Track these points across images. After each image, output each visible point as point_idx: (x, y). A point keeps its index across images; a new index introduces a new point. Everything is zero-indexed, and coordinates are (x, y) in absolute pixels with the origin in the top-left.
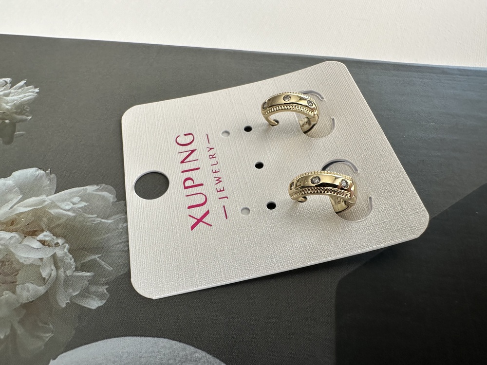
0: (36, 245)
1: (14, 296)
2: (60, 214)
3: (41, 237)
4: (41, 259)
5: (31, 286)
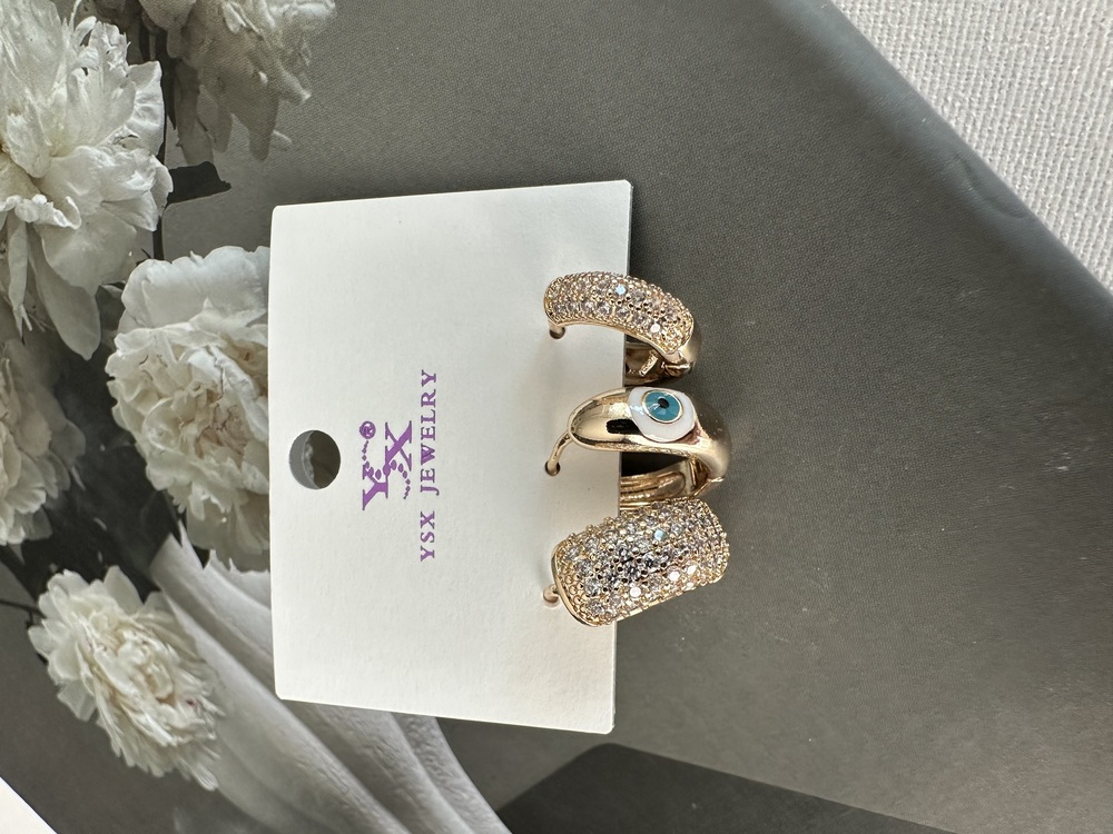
1: (238, 471)
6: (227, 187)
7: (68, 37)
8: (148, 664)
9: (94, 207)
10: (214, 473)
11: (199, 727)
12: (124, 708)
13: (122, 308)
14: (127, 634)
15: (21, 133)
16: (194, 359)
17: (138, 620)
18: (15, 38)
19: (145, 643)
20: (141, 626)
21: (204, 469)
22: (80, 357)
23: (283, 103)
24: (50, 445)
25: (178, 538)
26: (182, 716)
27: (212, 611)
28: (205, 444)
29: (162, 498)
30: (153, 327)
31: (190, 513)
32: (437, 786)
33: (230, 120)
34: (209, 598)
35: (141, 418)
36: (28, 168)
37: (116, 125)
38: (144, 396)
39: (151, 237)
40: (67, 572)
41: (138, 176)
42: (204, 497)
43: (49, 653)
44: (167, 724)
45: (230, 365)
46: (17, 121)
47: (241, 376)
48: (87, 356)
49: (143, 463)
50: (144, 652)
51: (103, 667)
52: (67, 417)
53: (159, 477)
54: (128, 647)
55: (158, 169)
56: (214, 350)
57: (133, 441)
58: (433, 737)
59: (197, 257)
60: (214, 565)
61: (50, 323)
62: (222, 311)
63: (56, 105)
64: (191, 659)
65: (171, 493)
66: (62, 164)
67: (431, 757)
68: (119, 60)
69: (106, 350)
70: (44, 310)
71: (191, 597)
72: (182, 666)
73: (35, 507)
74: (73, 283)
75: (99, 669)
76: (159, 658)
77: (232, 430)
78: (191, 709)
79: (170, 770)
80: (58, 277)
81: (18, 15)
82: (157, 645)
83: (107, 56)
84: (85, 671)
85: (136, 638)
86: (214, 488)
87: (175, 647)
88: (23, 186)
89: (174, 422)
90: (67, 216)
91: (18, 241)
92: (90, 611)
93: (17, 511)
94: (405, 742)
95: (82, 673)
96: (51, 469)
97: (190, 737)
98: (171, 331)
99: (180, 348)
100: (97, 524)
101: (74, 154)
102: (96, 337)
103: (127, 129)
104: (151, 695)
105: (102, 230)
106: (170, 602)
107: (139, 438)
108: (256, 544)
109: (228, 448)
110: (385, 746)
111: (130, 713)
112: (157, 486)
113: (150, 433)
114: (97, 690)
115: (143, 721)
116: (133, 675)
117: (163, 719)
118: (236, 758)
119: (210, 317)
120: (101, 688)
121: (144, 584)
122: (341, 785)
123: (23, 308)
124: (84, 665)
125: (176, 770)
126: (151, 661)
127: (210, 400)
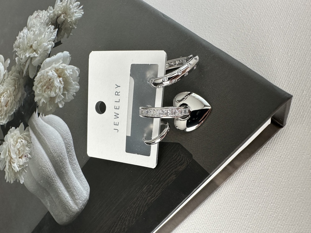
0: (59, 81)
1: (50, 94)
2: (66, 73)
3: (60, 79)
4: (58, 86)
5: (54, 93)
6: (62, 43)
7: (47, 28)
8: (20, 148)
9: (42, 52)
10: (46, 95)
11: (25, 163)
12: (11, 163)
13: (41, 67)
14: (19, 140)
15: (35, 44)
16: (49, 74)
17: (22, 136)
18: (39, 31)
19: (22, 141)
20: (22, 137)
22: (31, 78)
23: (73, 29)
24: (20, 99)
25: (36, 112)
26: (23, 161)
27: (37, 128)
28: (46, 89)
29: (36, 103)
30: (44, 69)
31: (40, 106)
32: (70, 164)
33: (65, 34)
34: (37, 125)
35: (37, 87)
36: (34, 49)
37: (49, 39)
38: (39, 83)
39: (49, 54)
40: (13, 128)
41: (50, 45)
42: (43, 101)
43: (1, 152)
44: (19, 165)
46: (36, 42)
47: (56, 74)
48: (32, 78)
49: (34, 96)
50: (21, 144)
51: (11, 152)
52: (25, 91)
53: (36, 99)
55: (53, 44)
56: (53, 71)
57: (34, 92)
58: (72, 149)
59: (54, 56)
60: (40, 117)
61: (28, 73)
62: (56, 64)
63: (42, 38)
64: (30, 143)
65: (38, 102)
66: (39, 47)
67: (71, 156)
68: (52, 29)
69: (36, 76)
71: (34, 126)
72: (27, 146)
73: (12, 113)
74: (35, 65)
75: (10, 153)
76: (23, 145)
77: (52, 85)
78: (25, 158)
79: (15, 180)
80: (32, 65)
81: (41, 27)
82: (24, 141)
83: (51, 30)
84: (7, 155)
86: (45, 99)
87: (27, 141)
88: (33, 52)
89: (42, 87)
90: (37, 55)
91: (29, 61)
92: (14, 136)
93: (9, 115)
94: (66, 153)
95: (6, 155)
96: (18, 103)
97: (22, 167)
98: (47, 69)
99: (47, 72)
100: (22, 113)
101: (42, 45)
102: (35, 74)
103: (50, 39)
104: (18, 157)
105: (42, 55)
106: (30, 128)
107: (35, 91)
108: (49, 108)
109: (50, 89)
110: (62, 155)
111: (12, 164)
112: (35, 101)
113: (38, 90)
114: (8, 160)
115: (14, 166)
116: (16, 152)
117: (18, 163)
118: (30, 171)
119: (54, 65)
120: (9, 158)
121: (26, 126)
122: (50, 172)
123: (25, 72)
124: (7, 152)
125: (16, 179)
126: (21, 146)
127: (49, 80)
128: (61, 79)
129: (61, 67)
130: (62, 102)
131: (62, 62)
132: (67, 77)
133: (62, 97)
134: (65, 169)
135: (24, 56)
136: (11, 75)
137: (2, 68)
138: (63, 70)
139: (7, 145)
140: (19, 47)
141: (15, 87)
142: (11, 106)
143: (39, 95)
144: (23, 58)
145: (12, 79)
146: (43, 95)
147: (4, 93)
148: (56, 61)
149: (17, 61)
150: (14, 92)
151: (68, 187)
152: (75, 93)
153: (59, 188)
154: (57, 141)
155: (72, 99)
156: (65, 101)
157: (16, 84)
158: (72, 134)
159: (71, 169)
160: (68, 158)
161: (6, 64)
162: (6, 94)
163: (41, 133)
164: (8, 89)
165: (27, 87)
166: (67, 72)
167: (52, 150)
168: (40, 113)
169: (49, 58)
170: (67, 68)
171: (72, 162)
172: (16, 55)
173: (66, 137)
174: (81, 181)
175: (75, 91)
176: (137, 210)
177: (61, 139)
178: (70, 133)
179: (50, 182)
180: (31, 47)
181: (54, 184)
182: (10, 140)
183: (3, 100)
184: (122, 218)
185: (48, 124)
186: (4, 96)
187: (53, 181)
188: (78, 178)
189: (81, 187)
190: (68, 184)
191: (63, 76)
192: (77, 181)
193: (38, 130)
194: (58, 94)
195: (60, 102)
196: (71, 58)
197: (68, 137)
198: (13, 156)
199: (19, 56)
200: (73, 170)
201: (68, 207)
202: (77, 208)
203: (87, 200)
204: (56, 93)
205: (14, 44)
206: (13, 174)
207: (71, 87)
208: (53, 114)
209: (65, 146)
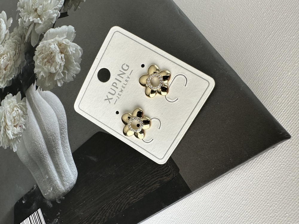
0: (60, 57)
1: (50, 68)
2: (69, 51)
4: (59, 63)
5: (54, 69)
6: (68, 15)
9: (46, 20)
10: (46, 69)
11: (19, 133)
12: (6, 129)
13: (43, 37)
14: (15, 109)
15: (41, 8)
16: (51, 46)
17: (18, 105)
19: (18, 110)
20: (18, 106)
21: (45, 68)
22: (32, 46)
23: (81, 2)
24: (20, 65)
25: (34, 84)
26: (17, 130)
27: (34, 101)
28: (47, 63)
29: (35, 74)
30: (47, 40)
31: (38, 79)
32: (62, 146)
33: (72, 5)
34: (34, 98)
35: (38, 58)
36: (39, 14)
37: (55, 6)
38: (40, 54)
39: (53, 24)
40: (10, 94)
41: (55, 14)
42: (42, 74)
44: (13, 133)
45: (57, 47)
46: (41, 6)
47: (58, 49)
48: (34, 47)
49: (34, 67)
50: (16, 113)
52: (25, 59)
53: (36, 70)
54: (14, 112)
55: (59, 13)
56: (55, 44)
57: (34, 63)
59: (59, 28)
60: (38, 90)
61: (30, 40)
62: (59, 37)
63: (48, 4)
64: (25, 114)
65: (37, 74)
66: (45, 13)
67: (63, 138)
69: (38, 45)
70: (30, 38)
71: (31, 98)
72: (22, 116)
73: (11, 79)
74: (37, 33)
75: (6, 118)
76: (19, 115)
77: (53, 60)
78: (20, 128)
79: (8, 147)
80: (36, 32)
82: (20, 110)
85: (16, 109)
86: (45, 72)
87: (23, 111)
88: (37, 17)
89: (43, 59)
90: (42, 21)
91: (32, 26)
92: (10, 103)
93: (7, 80)
94: (59, 134)
95: (2, 120)
96: (18, 70)
97: (16, 136)
98: (50, 41)
99: (50, 44)
100: (21, 82)
101: (47, 11)
102: (37, 43)
103: (57, 7)
104: (13, 125)
105: (46, 24)
106: (27, 100)
107: (36, 62)
108: (48, 84)
109: (50, 64)
110: (55, 135)
111: (7, 131)
112: (35, 73)
113: (38, 61)
114: (3, 125)
115: (9, 133)
116: (12, 119)
117: (13, 131)
118: (23, 142)
119: (57, 38)
120: (4, 124)
121: (23, 96)
122: (42, 148)
123: (27, 38)
124: (3, 118)
125: (10, 146)
126: (17, 115)
127: (51, 54)
128: (63, 55)
129: (64, 42)
130: (61, 81)
131: (66, 37)
132: (70, 55)
133: (61, 75)
134: (56, 149)
135: (27, 19)
136: (13, 37)
137: (4, 26)
138: (66, 47)
139: (3, 110)
140: (23, 7)
141: (16, 51)
142: (10, 71)
143: (39, 67)
144: (26, 21)
145: (13, 42)
146: (43, 68)
147: (4, 55)
148: (60, 34)
149: (19, 23)
150: (14, 57)
151: (57, 167)
152: (76, 74)
153: (49, 166)
154: (52, 120)
155: (71, 80)
156: (64, 80)
157: (17, 48)
158: (67, 117)
159: (62, 151)
160: (61, 140)
161: (8, 23)
162: (6, 56)
163: (37, 107)
164: (8, 52)
165: (28, 55)
166: (69, 49)
167: (47, 128)
168: (38, 87)
169: (53, 29)
170: (70, 45)
171: (64, 144)
172: (20, 16)
173: (61, 118)
174: (70, 165)
175: (75, 72)
176: (119, 206)
177: (56, 118)
178: (65, 115)
179: (42, 157)
180: (36, 10)
181: (45, 161)
182: (6, 105)
183: (3, 62)
184: (103, 209)
185: (45, 100)
186: (4, 57)
187: (44, 157)
188: (68, 161)
189: (70, 171)
190: (58, 164)
191: (65, 53)
192: (67, 164)
193: (34, 103)
194: (58, 71)
195: (59, 80)
196: (75, 34)
197: (63, 119)
198: (8, 122)
199: (22, 18)
200: (64, 152)
201: (55, 185)
202: (63, 189)
203: (73, 184)
204: (56, 69)
205: (18, 2)
206: (6, 140)
207: (72, 67)
208: (51, 91)
209: (59, 127)
